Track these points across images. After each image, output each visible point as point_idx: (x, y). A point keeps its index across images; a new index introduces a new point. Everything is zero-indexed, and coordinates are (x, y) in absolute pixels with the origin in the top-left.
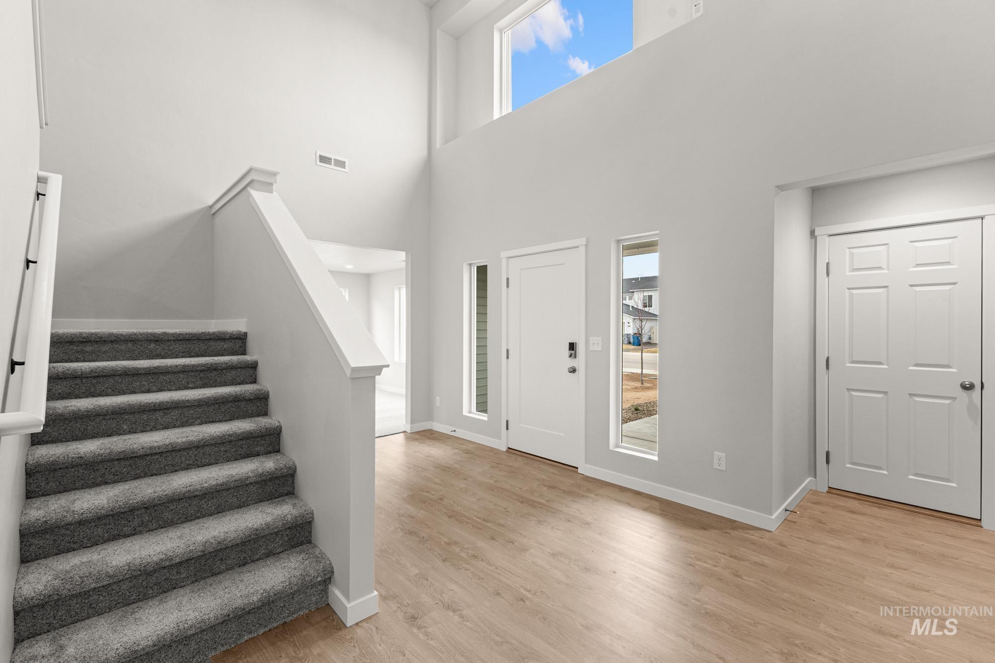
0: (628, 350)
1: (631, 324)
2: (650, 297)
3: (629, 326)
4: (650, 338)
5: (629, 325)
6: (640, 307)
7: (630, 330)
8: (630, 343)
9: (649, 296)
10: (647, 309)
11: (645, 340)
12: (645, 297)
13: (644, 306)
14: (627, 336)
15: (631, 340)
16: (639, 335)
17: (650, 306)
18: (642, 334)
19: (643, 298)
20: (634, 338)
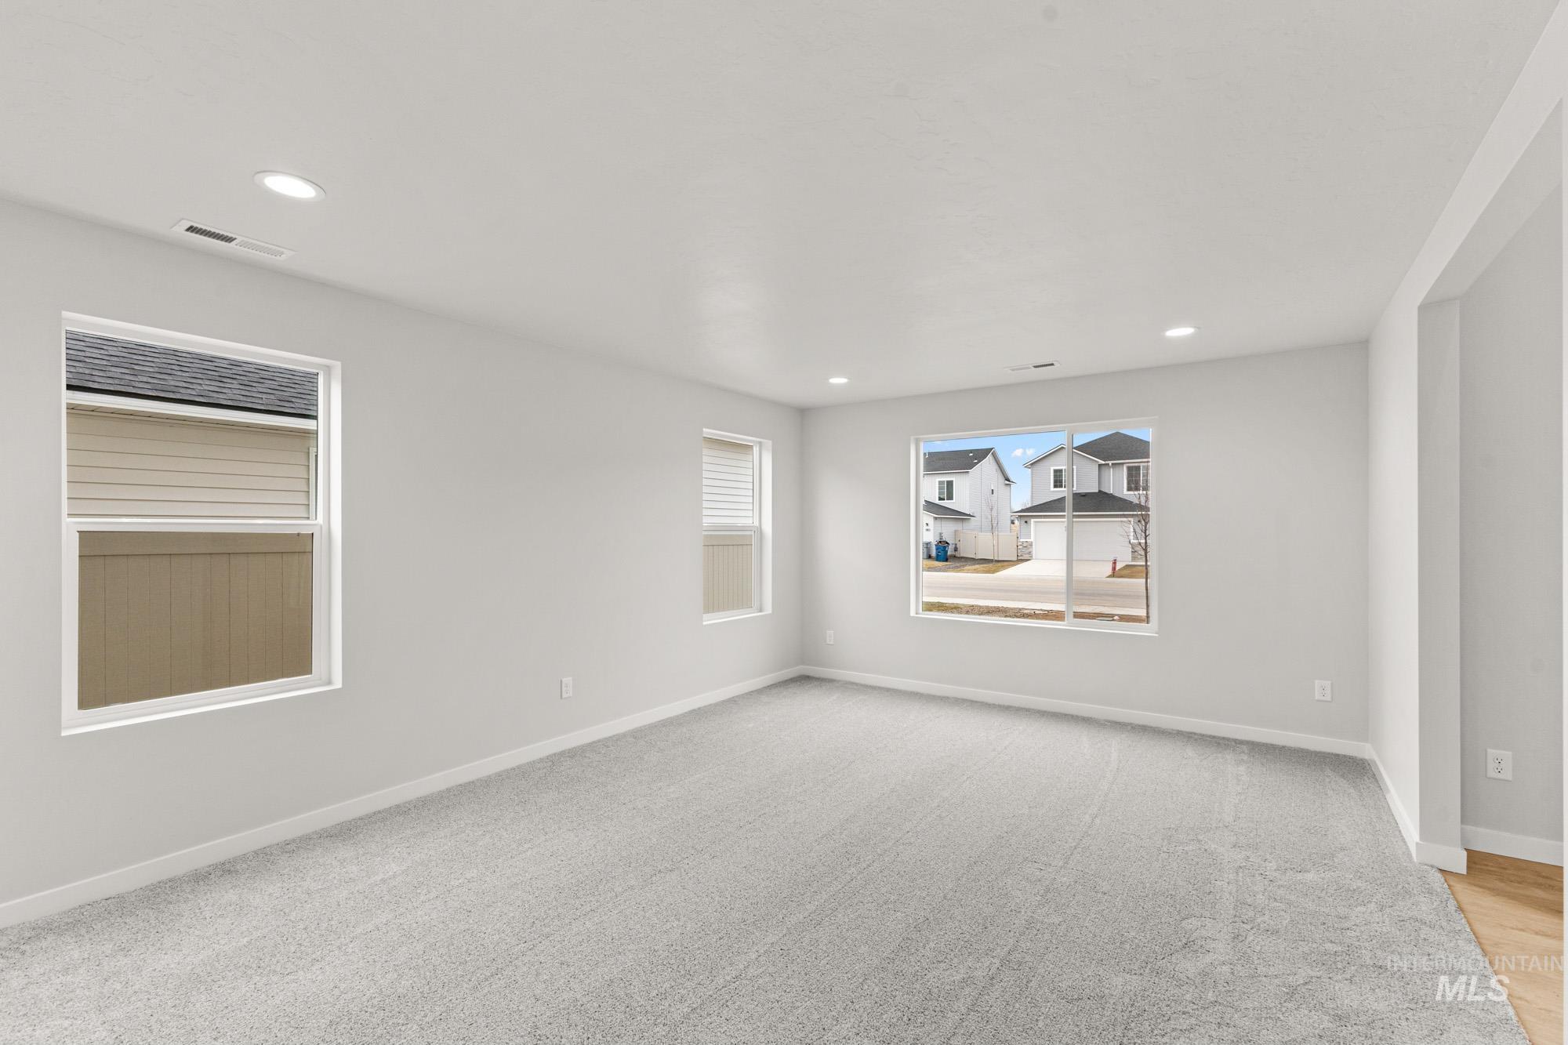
0: (930, 569)
1: (931, 527)
2: (950, 484)
3: (927, 530)
4: (956, 549)
5: (927, 528)
6: (937, 501)
7: (930, 537)
8: (930, 557)
9: (948, 482)
10: (946, 503)
11: (950, 552)
12: (941, 483)
13: (940, 499)
14: (927, 545)
15: (934, 553)
16: (942, 545)
17: (950, 497)
18: (947, 543)
19: (937, 485)
20: (937, 549)
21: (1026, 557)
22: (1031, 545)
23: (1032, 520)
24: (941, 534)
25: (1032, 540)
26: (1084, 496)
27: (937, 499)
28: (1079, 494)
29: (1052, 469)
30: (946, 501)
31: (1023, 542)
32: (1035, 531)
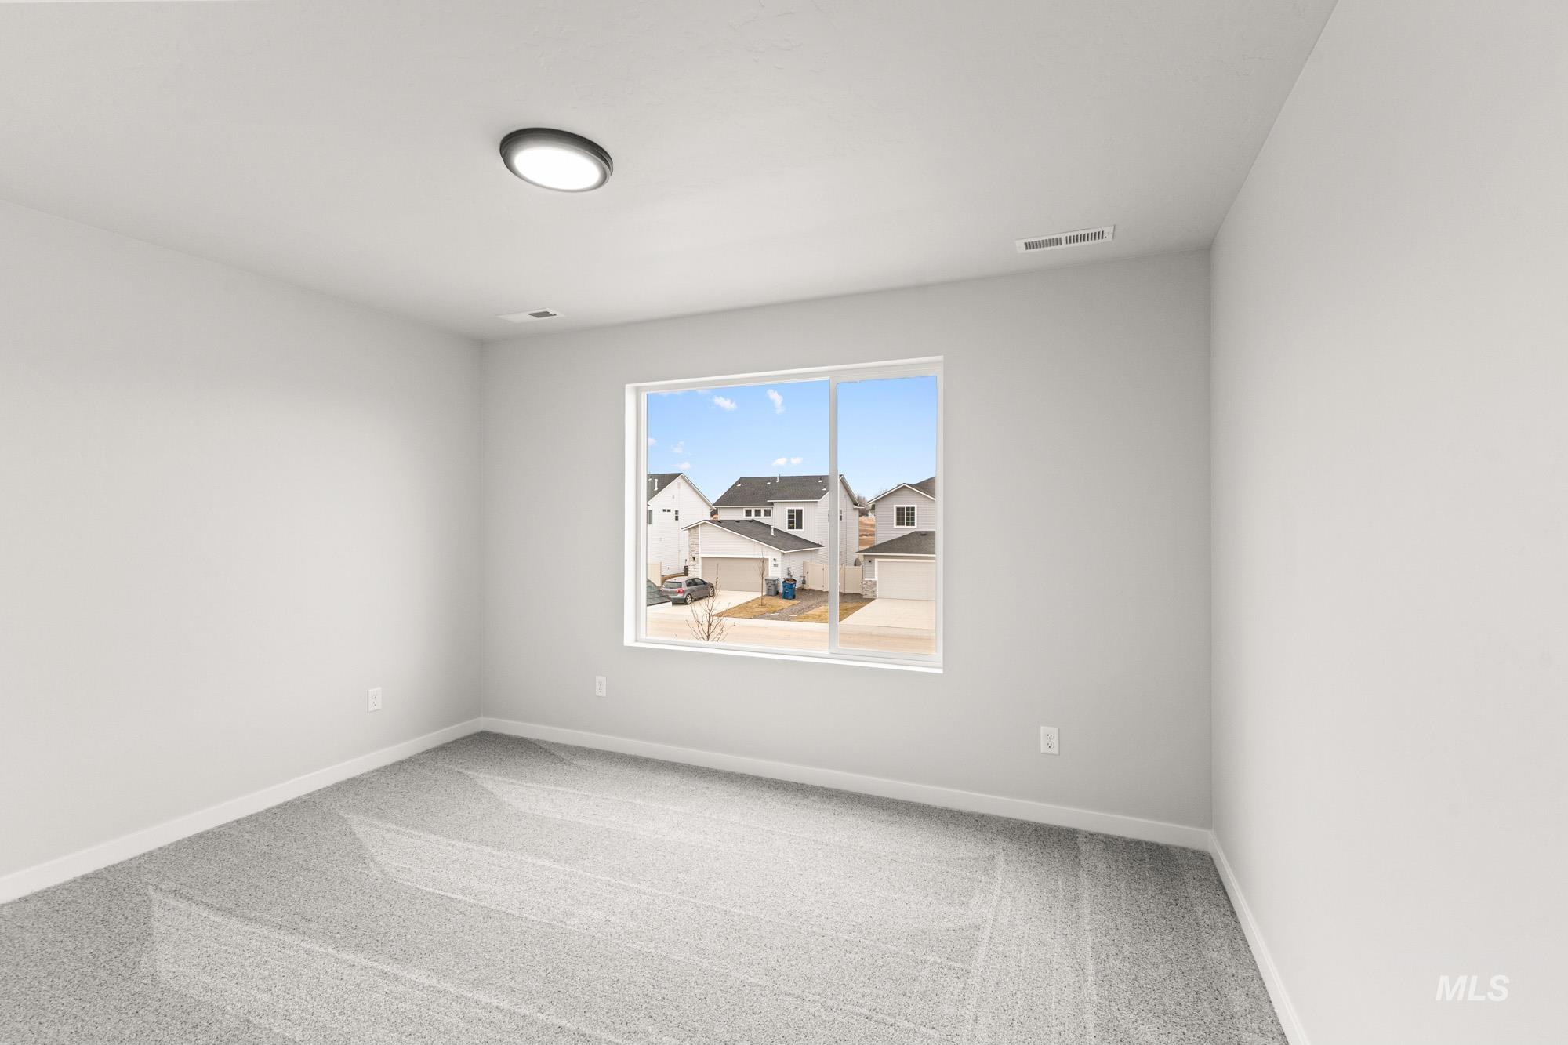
1: (778, 562)
2: (800, 512)
3: (775, 565)
4: (804, 582)
5: (775, 563)
6: (787, 530)
7: (777, 575)
10: (795, 532)
11: (797, 587)
12: (790, 512)
13: (790, 528)
14: (775, 582)
15: (781, 590)
16: (789, 582)
17: (799, 526)
18: (794, 580)
19: (787, 514)
20: (784, 587)
21: (870, 596)
22: (875, 583)
23: (876, 560)
24: (788, 568)
25: (876, 579)
26: (925, 535)
27: (787, 527)
28: (920, 532)
29: (895, 506)
30: (795, 530)
31: (867, 582)
32: (879, 570)
